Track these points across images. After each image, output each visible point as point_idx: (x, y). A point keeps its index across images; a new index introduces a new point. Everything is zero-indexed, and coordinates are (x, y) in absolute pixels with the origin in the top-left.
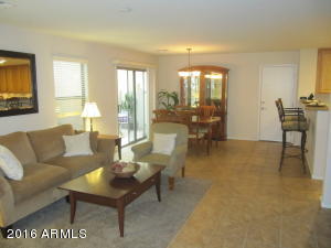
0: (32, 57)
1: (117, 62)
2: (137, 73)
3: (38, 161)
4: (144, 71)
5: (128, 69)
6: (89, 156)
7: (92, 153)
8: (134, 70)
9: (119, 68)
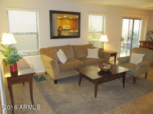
0: (79, 14)
1: (123, 15)
2: (135, 20)
3: (75, 58)
4: (140, 19)
5: (130, 19)
6: (97, 59)
7: (98, 58)
8: (134, 19)
9: (124, 18)
